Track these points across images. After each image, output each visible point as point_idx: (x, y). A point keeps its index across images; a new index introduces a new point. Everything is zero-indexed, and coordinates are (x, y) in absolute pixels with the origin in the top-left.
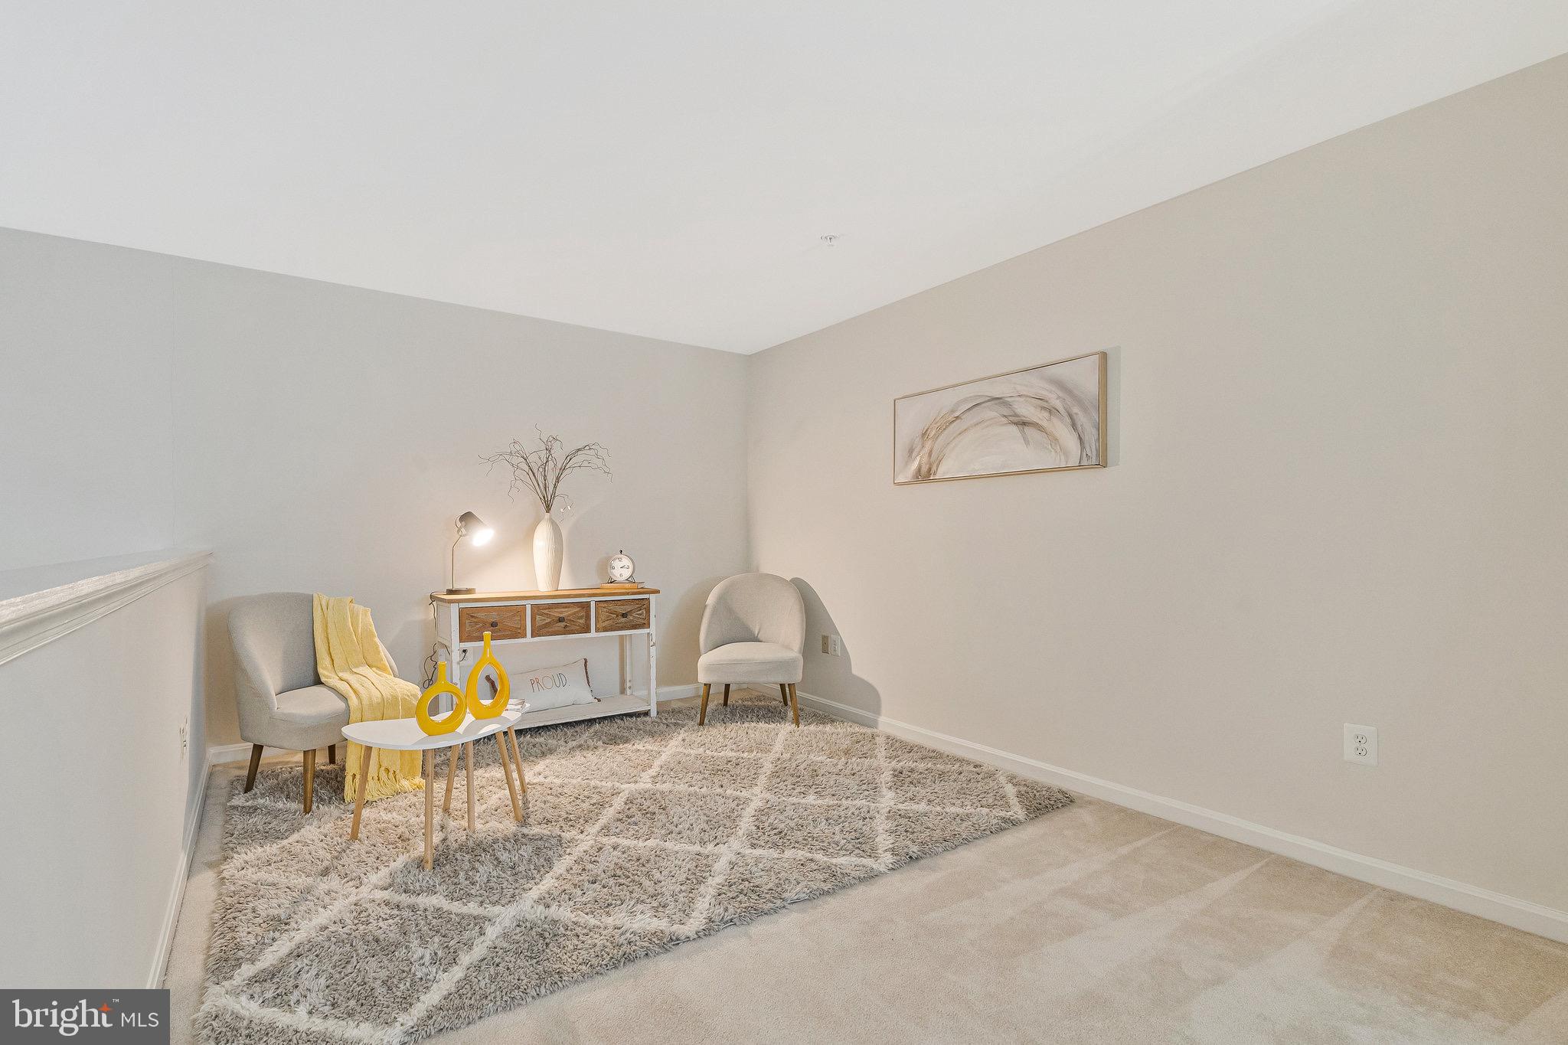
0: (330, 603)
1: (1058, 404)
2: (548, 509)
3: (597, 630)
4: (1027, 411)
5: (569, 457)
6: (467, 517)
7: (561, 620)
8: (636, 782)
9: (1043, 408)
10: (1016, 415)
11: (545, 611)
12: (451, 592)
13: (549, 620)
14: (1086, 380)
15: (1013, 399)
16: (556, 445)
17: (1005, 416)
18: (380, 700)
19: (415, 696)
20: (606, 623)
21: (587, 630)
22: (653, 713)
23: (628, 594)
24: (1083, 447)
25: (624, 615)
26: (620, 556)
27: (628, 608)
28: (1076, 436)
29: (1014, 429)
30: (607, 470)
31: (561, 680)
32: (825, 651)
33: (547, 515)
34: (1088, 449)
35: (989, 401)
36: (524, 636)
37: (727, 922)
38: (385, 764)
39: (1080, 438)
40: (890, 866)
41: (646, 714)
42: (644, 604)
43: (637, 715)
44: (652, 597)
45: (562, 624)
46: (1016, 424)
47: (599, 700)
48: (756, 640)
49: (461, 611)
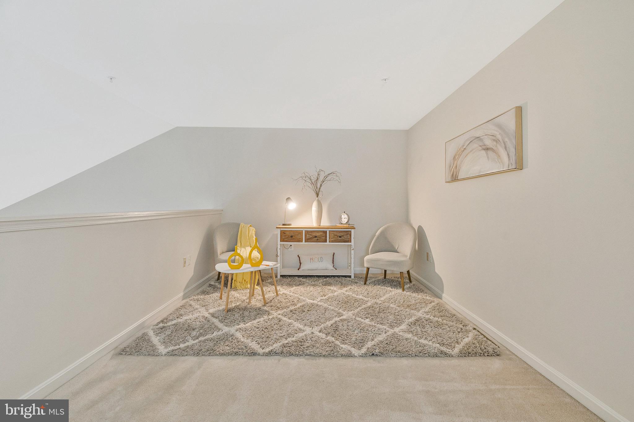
0: (244, 226)
1: (499, 137)
2: (317, 196)
3: (329, 242)
4: (488, 142)
5: (326, 177)
6: (288, 199)
7: (316, 237)
8: (313, 300)
9: (494, 140)
10: (485, 145)
11: (310, 233)
12: (283, 225)
13: (311, 237)
14: (510, 123)
15: (483, 137)
16: (322, 173)
17: (480, 146)
18: (245, 258)
19: (258, 258)
20: (333, 239)
21: (326, 241)
22: (353, 277)
23: (342, 228)
24: (509, 160)
25: (340, 237)
26: (344, 214)
27: (342, 234)
28: (506, 153)
29: (483, 152)
30: (340, 181)
31: (321, 259)
32: (428, 260)
33: (317, 198)
34: (511, 161)
35: (475, 139)
36: (302, 242)
37: (276, 353)
38: (244, 278)
39: (508, 154)
40: (361, 354)
41: (350, 277)
42: (349, 233)
43: (345, 276)
44: (353, 231)
45: (317, 238)
46: (484, 149)
47: (336, 269)
48: (396, 252)
49: (281, 231)
